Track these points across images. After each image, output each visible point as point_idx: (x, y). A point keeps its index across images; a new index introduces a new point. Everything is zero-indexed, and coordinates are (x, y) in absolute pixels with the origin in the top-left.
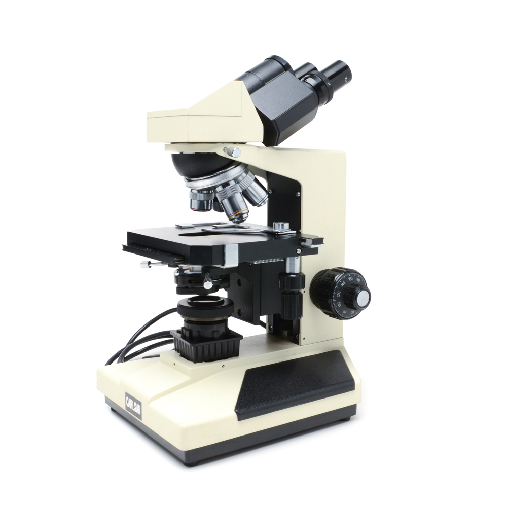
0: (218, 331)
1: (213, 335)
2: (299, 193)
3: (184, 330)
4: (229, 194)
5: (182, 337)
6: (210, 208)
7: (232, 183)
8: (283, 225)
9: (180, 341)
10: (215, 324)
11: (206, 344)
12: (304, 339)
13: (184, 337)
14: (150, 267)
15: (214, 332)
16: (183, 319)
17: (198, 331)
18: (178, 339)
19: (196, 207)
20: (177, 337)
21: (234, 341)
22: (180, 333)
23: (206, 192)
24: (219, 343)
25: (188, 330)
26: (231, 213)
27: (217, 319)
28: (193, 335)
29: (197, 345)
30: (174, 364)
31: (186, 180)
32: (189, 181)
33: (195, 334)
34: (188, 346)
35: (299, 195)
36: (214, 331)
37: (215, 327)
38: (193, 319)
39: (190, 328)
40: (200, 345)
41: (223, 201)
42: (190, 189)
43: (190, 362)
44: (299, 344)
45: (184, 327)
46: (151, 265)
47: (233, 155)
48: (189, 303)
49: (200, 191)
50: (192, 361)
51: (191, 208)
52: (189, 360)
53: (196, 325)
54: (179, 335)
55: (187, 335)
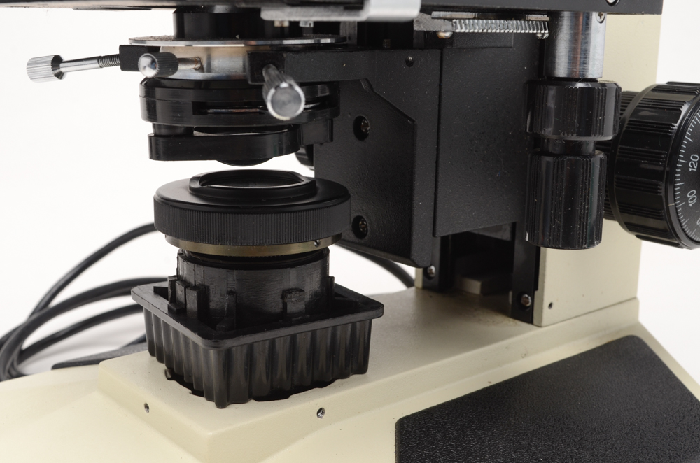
0: (302, 291)
1: (285, 305)
3: (180, 289)
5: (171, 312)
9: (166, 326)
10: (292, 266)
11: (260, 339)
12: (550, 305)
13: (178, 311)
14: (60, 75)
15: (285, 294)
16: (176, 250)
17: (230, 293)
18: (157, 319)
20: (154, 312)
21: (354, 324)
22: (165, 297)
24: (303, 330)
25: (194, 288)
27: (297, 249)
28: (213, 305)
29: (229, 343)
30: (147, 407)
33: (218, 299)
34: (196, 345)
36: (290, 291)
37: (291, 278)
38: (210, 249)
39: (199, 281)
40: (237, 344)
43: (202, 400)
44: (535, 321)
45: (178, 277)
46: (63, 68)
48: (195, 192)
50: (210, 398)
52: (197, 392)
53: (223, 271)
54: (163, 304)
55: (192, 303)
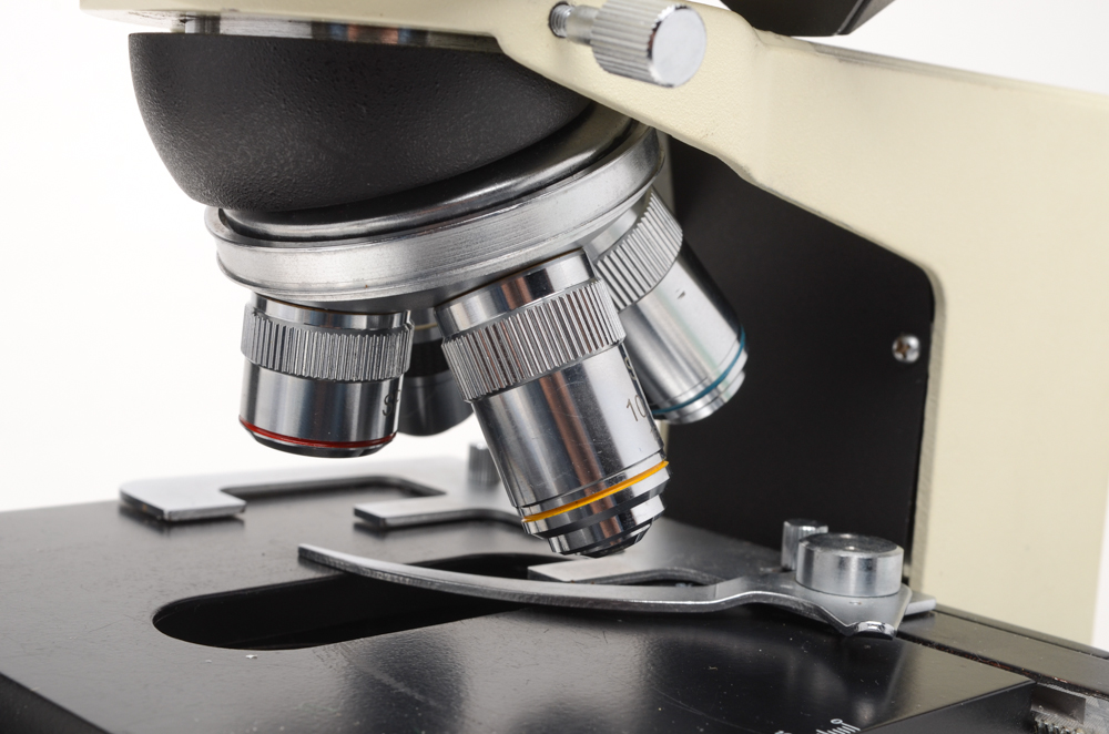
2: (913, 342)
4: (543, 359)
6: (379, 432)
7: (568, 273)
8: (869, 567)
19: (288, 425)
23: (361, 322)
26: (555, 492)
31: (226, 231)
32: (246, 237)
35: (913, 357)
41: (495, 400)
42: (247, 296)
47: (655, 71)
49: (331, 316)
51: (250, 424)
